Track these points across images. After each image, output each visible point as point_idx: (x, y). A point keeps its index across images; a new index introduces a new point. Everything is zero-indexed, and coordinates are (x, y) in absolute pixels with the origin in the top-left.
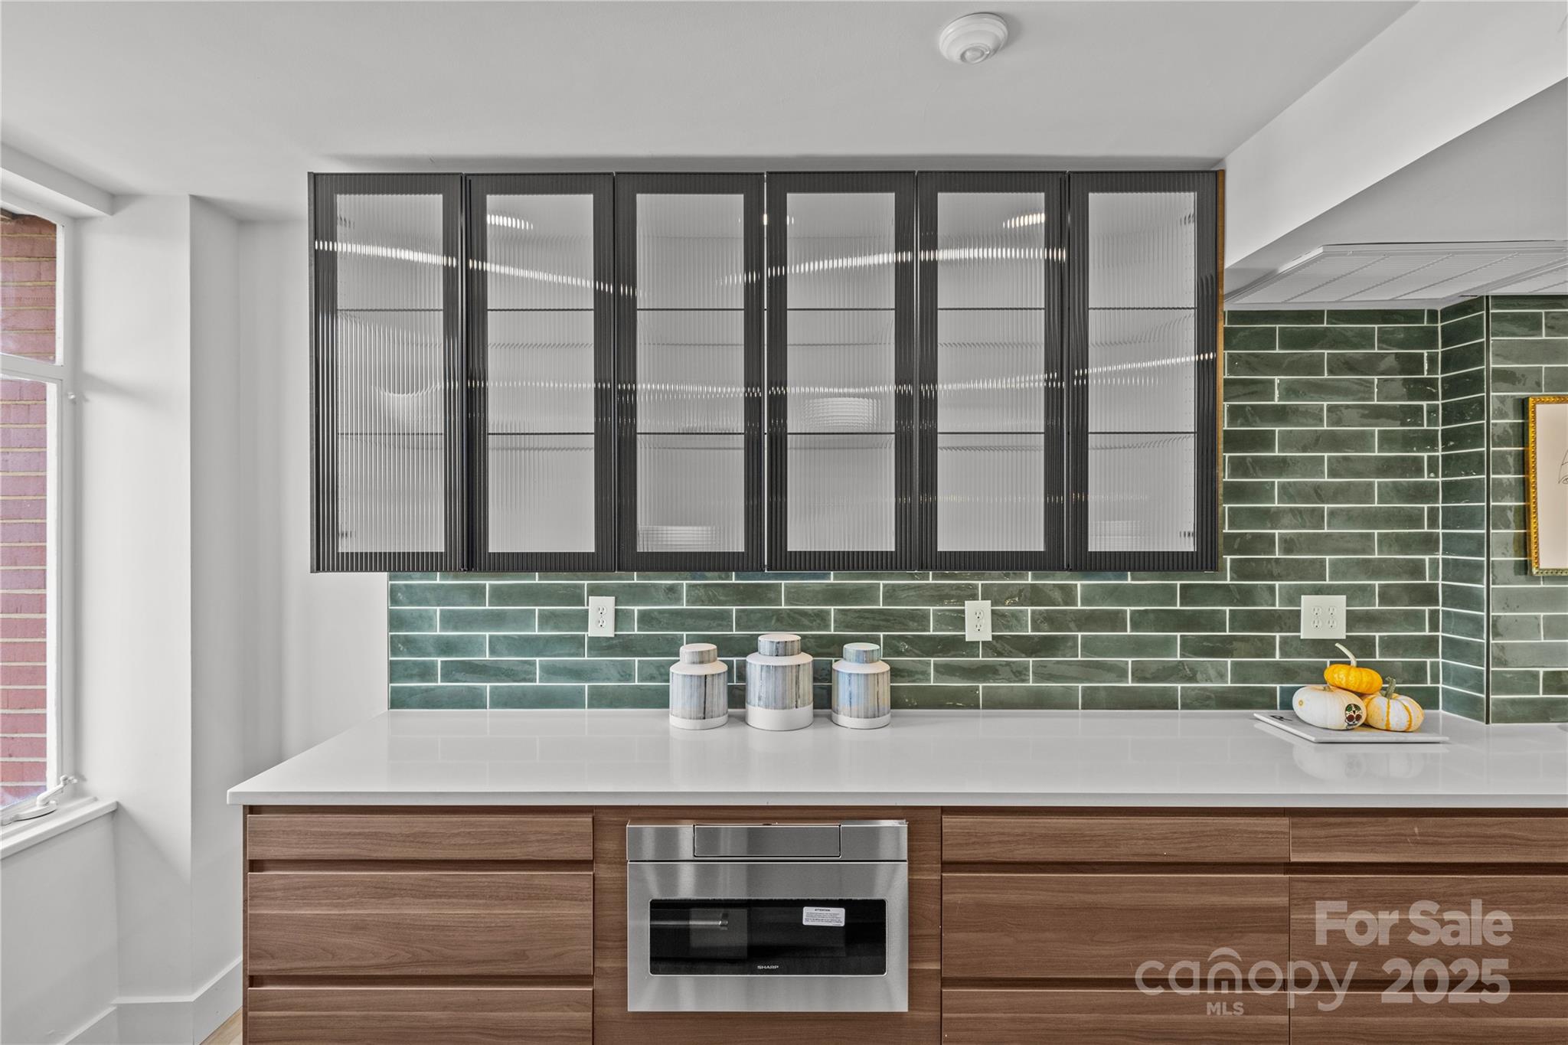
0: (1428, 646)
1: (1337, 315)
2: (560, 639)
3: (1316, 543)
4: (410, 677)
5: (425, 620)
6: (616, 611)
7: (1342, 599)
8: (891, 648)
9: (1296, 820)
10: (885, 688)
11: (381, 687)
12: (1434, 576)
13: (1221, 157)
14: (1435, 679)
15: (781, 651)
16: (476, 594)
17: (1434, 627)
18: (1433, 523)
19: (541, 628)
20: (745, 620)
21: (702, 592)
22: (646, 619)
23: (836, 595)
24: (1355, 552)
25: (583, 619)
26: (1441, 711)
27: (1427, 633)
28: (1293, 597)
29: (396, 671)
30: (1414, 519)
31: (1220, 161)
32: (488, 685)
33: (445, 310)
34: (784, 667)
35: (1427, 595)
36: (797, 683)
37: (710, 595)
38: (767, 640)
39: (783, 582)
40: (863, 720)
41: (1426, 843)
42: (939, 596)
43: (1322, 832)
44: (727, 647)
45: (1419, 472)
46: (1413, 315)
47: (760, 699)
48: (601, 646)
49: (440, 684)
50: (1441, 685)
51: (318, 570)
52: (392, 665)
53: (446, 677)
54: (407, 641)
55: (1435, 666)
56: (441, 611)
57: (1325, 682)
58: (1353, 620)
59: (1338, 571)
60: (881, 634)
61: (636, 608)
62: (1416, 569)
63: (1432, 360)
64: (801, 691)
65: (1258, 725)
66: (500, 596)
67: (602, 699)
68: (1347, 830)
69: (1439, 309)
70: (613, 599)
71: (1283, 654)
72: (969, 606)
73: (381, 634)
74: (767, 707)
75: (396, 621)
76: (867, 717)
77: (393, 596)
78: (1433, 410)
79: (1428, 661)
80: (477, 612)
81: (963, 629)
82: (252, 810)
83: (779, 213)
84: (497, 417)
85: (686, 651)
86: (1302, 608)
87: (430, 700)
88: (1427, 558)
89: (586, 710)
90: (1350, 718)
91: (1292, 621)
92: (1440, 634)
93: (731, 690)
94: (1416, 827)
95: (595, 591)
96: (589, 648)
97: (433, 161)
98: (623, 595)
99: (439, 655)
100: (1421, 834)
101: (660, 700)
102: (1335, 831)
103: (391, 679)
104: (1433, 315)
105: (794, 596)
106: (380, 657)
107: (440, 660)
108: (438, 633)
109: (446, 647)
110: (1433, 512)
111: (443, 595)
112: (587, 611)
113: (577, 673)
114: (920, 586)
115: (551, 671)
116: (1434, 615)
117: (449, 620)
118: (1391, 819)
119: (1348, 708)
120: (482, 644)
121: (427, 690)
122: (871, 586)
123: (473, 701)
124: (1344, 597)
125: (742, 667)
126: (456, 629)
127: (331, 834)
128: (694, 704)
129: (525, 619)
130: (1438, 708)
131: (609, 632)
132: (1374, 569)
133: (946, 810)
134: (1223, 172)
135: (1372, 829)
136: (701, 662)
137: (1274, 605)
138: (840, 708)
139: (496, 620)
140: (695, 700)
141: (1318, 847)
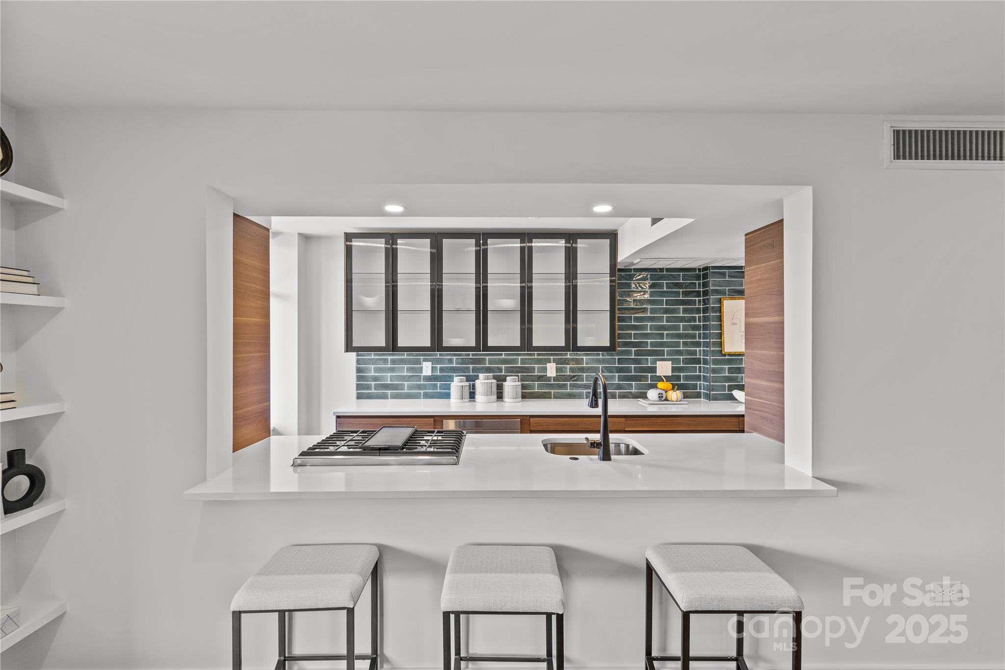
0: (698, 378)
1: (668, 270)
2: (413, 376)
3: (662, 344)
4: (364, 389)
5: (368, 370)
6: (432, 367)
7: (670, 362)
8: (523, 379)
9: (627, 419)
10: (520, 390)
11: (354, 392)
12: (700, 355)
13: (616, 229)
14: (700, 389)
15: (486, 378)
16: (385, 361)
17: (700, 372)
18: (700, 338)
19: (407, 373)
20: (474, 370)
21: (460, 360)
22: (442, 370)
23: (505, 362)
24: (675, 347)
25: (421, 370)
26: (702, 399)
27: (698, 374)
28: (654, 362)
29: (359, 387)
30: (694, 336)
31: (616, 230)
32: (389, 391)
33: (385, 273)
34: (487, 383)
35: (698, 361)
36: (491, 388)
37: (463, 362)
38: (481, 376)
39: (487, 357)
40: (512, 400)
41: (662, 425)
42: (539, 361)
43: (634, 422)
44: (469, 379)
45: (695, 321)
46: (694, 270)
47: (480, 393)
48: (428, 378)
49: (373, 391)
50: (702, 391)
51: (347, 351)
52: (357, 385)
53: (375, 389)
54: (362, 376)
55: (700, 384)
56: (374, 367)
57: (658, 388)
58: (674, 369)
59: (669, 353)
60: (520, 374)
61: (439, 366)
62: (695, 353)
63: (699, 284)
64: (493, 391)
65: (640, 403)
66: (394, 362)
67: (427, 396)
68: (641, 422)
69: (701, 268)
70: (431, 363)
71: (651, 381)
72: (549, 365)
73: (353, 374)
74: (482, 395)
75: (359, 370)
76: (513, 399)
77: (358, 362)
78: (699, 301)
79: (698, 383)
80: (386, 367)
81: (546, 373)
82: (338, 417)
83: (485, 244)
84: (401, 305)
85: (456, 379)
86: (657, 366)
87: (369, 397)
88: (698, 349)
89: (422, 400)
90: (659, 397)
91: (653, 370)
92: (702, 374)
93: (470, 393)
94: (659, 420)
95: (425, 360)
96: (423, 379)
97: (381, 229)
98: (434, 362)
99: (373, 382)
100: (661, 422)
101: (447, 396)
102: (637, 422)
103: (357, 390)
104: (699, 270)
105: (491, 362)
106: (353, 382)
107: (373, 383)
108: (373, 374)
109: (376, 379)
110: (700, 334)
111: (375, 362)
112: (422, 367)
113: (419, 387)
114: (532, 359)
115: (410, 387)
116: (700, 367)
117: (376, 370)
118: (652, 418)
119: (659, 394)
120: (388, 378)
121: (369, 393)
122: (516, 358)
123: (384, 397)
124: (671, 362)
125: (474, 386)
126: (379, 373)
127: (361, 424)
128: (459, 395)
129: (402, 369)
130: (701, 398)
131: (429, 374)
132: (680, 353)
133: (531, 416)
134: (617, 233)
135: (648, 421)
136: (461, 382)
137: (648, 364)
138: (505, 397)
139: (392, 370)
140: (459, 393)
141: (633, 426)
